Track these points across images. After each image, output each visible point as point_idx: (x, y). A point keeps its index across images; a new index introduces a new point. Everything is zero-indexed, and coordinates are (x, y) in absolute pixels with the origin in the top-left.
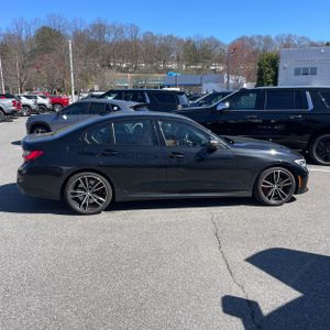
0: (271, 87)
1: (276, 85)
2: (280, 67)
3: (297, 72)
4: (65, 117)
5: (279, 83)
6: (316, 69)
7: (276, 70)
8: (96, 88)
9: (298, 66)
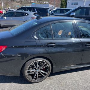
0: (65, 8)
1: (66, 8)
2: (68, 2)
3: (72, 4)
4: (5, 18)
5: (67, 7)
6: (78, 3)
7: (66, 3)
8: (10, 8)
9: (73, 2)
